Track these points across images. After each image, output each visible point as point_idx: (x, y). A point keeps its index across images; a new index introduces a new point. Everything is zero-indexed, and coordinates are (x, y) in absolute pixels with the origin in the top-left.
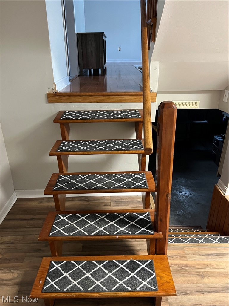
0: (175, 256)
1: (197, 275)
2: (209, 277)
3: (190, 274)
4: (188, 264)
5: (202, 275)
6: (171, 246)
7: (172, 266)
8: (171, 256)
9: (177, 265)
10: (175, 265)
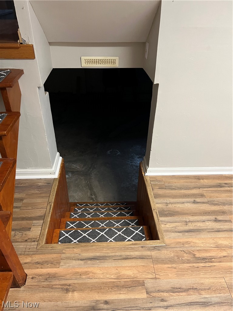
0: (46, 262)
1: (61, 290)
2: (75, 291)
3: (52, 288)
4: (57, 273)
5: (67, 289)
6: (49, 248)
7: (35, 277)
8: (40, 263)
9: (43, 275)
10: (41, 275)
